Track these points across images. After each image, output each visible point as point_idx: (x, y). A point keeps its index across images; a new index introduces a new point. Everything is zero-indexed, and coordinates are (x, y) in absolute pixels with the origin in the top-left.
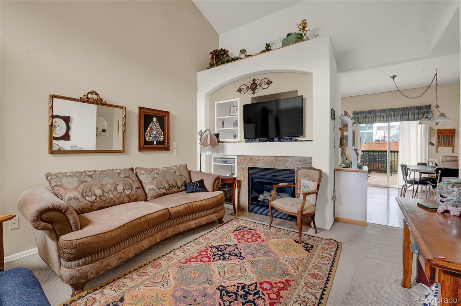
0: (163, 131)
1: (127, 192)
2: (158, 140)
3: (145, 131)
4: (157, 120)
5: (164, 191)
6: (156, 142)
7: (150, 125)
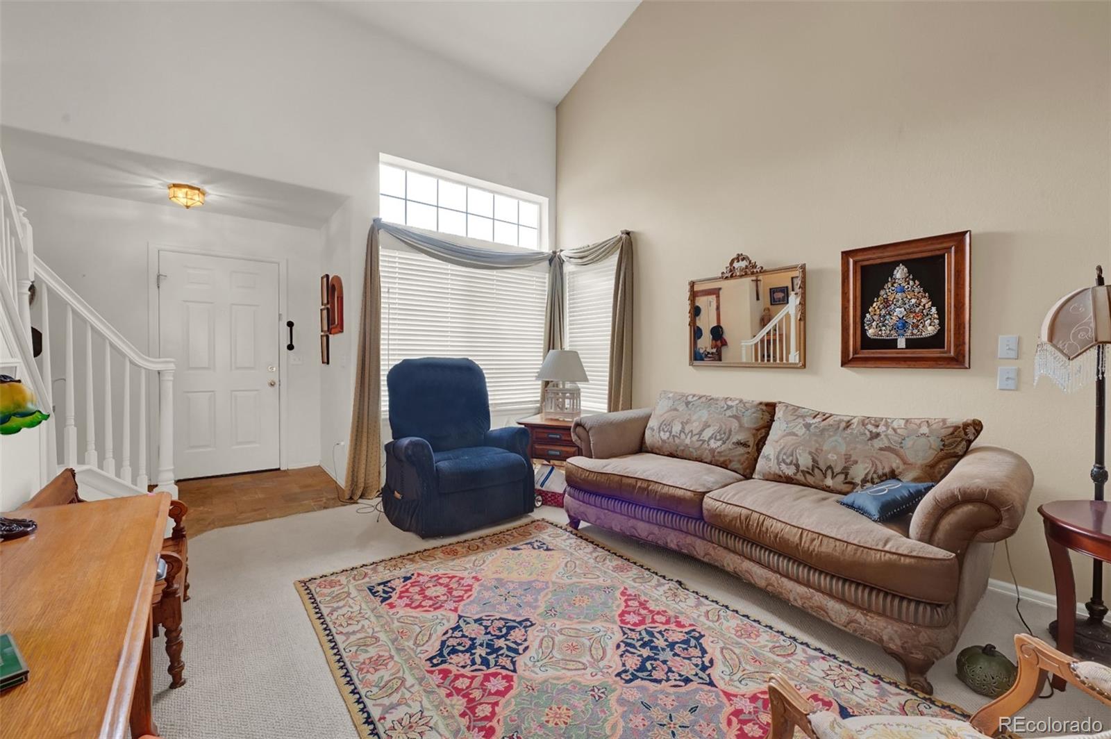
1: (713, 444)
2: (913, 334)
4: (909, 272)
5: (790, 471)
6: (907, 339)
7: (882, 292)
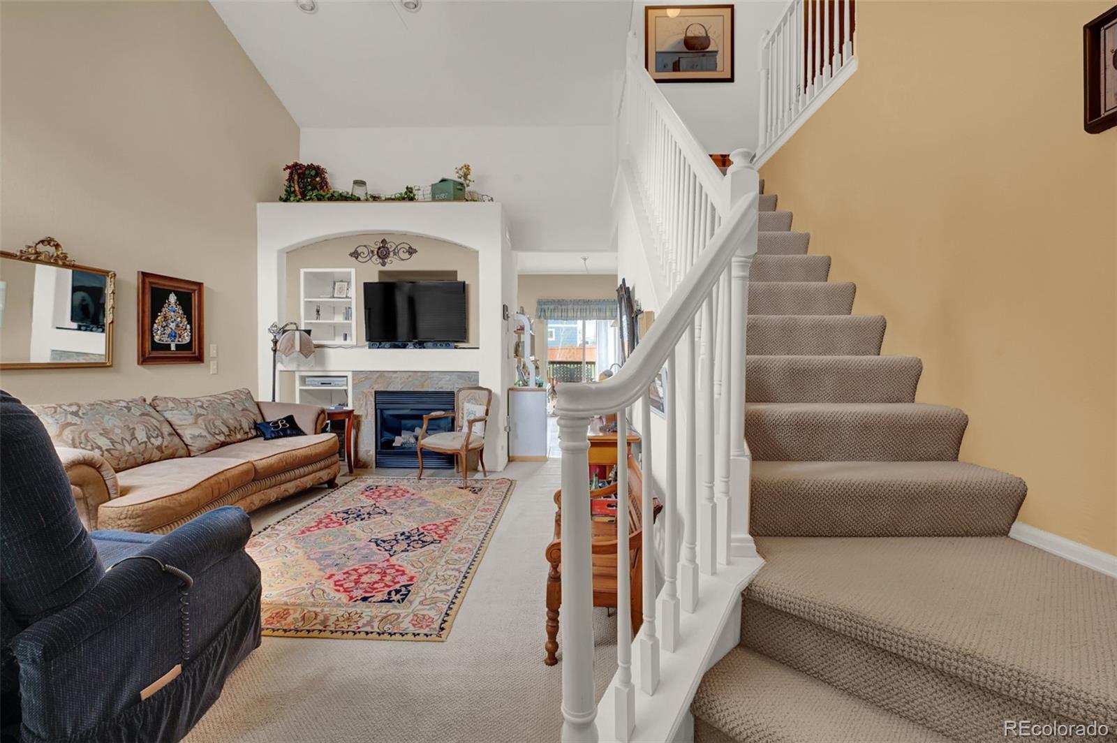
0: (190, 322)
1: (157, 442)
2: (179, 341)
3: (153, 322)
4: (177, 299)
5: (222, 438)
6: (176, 345)
7: (164, 310)
